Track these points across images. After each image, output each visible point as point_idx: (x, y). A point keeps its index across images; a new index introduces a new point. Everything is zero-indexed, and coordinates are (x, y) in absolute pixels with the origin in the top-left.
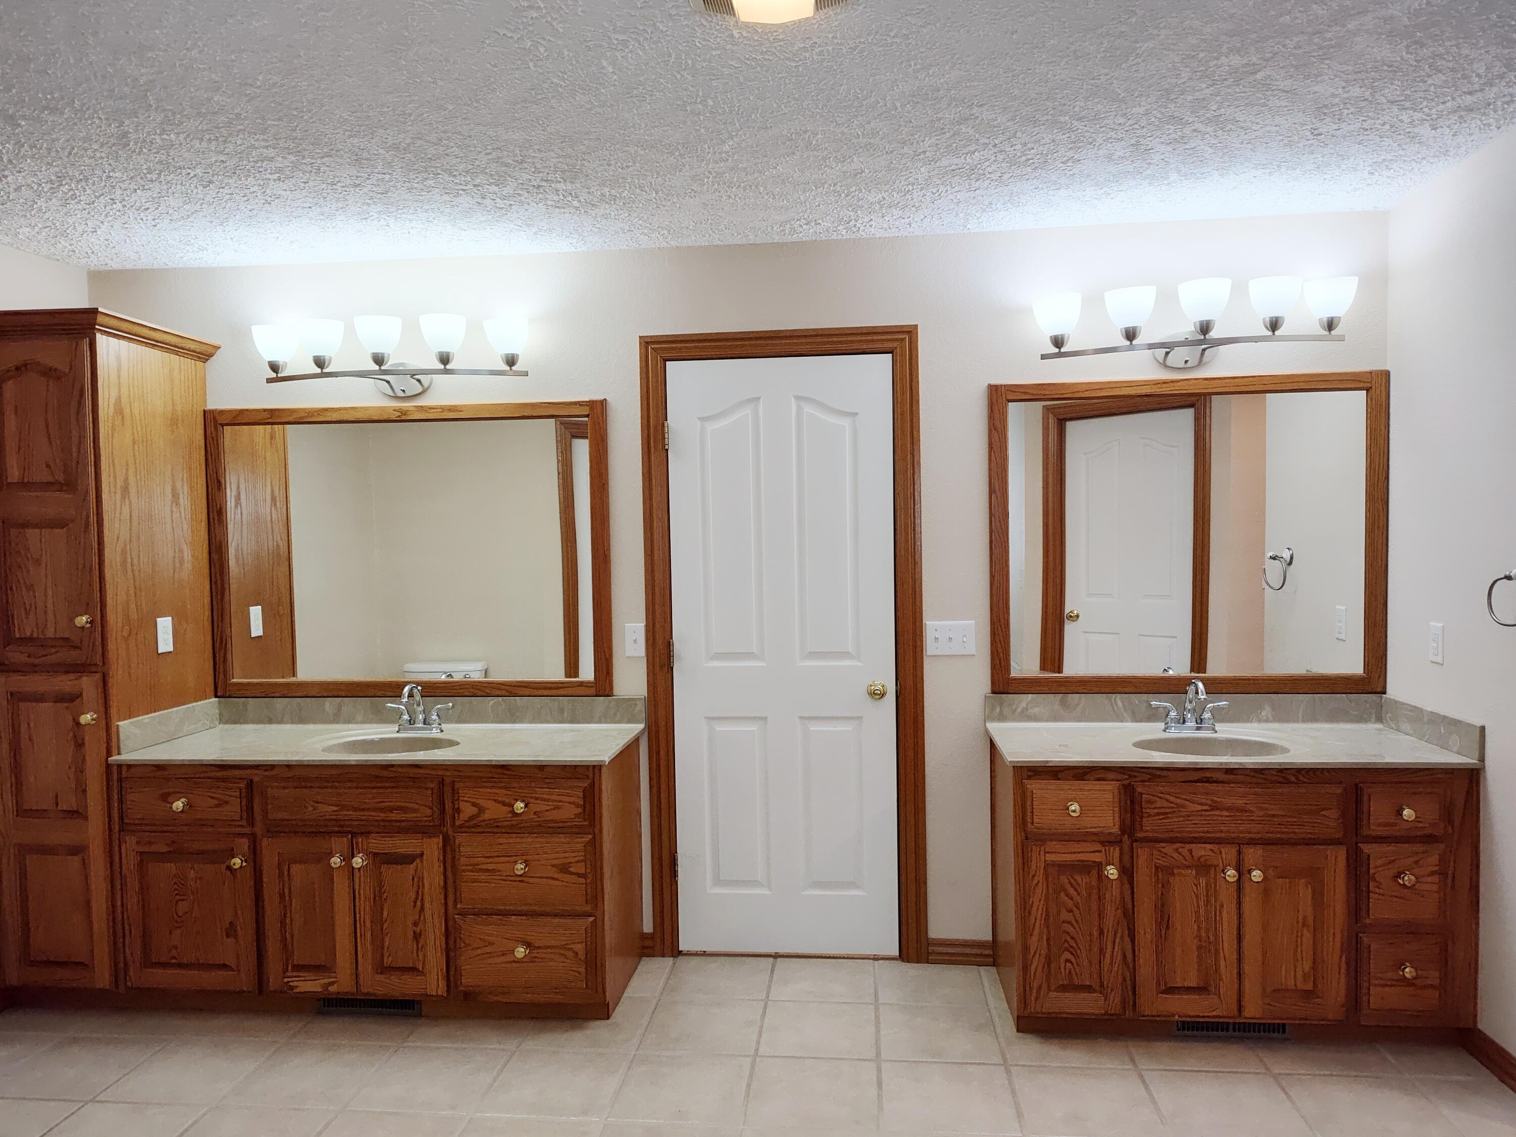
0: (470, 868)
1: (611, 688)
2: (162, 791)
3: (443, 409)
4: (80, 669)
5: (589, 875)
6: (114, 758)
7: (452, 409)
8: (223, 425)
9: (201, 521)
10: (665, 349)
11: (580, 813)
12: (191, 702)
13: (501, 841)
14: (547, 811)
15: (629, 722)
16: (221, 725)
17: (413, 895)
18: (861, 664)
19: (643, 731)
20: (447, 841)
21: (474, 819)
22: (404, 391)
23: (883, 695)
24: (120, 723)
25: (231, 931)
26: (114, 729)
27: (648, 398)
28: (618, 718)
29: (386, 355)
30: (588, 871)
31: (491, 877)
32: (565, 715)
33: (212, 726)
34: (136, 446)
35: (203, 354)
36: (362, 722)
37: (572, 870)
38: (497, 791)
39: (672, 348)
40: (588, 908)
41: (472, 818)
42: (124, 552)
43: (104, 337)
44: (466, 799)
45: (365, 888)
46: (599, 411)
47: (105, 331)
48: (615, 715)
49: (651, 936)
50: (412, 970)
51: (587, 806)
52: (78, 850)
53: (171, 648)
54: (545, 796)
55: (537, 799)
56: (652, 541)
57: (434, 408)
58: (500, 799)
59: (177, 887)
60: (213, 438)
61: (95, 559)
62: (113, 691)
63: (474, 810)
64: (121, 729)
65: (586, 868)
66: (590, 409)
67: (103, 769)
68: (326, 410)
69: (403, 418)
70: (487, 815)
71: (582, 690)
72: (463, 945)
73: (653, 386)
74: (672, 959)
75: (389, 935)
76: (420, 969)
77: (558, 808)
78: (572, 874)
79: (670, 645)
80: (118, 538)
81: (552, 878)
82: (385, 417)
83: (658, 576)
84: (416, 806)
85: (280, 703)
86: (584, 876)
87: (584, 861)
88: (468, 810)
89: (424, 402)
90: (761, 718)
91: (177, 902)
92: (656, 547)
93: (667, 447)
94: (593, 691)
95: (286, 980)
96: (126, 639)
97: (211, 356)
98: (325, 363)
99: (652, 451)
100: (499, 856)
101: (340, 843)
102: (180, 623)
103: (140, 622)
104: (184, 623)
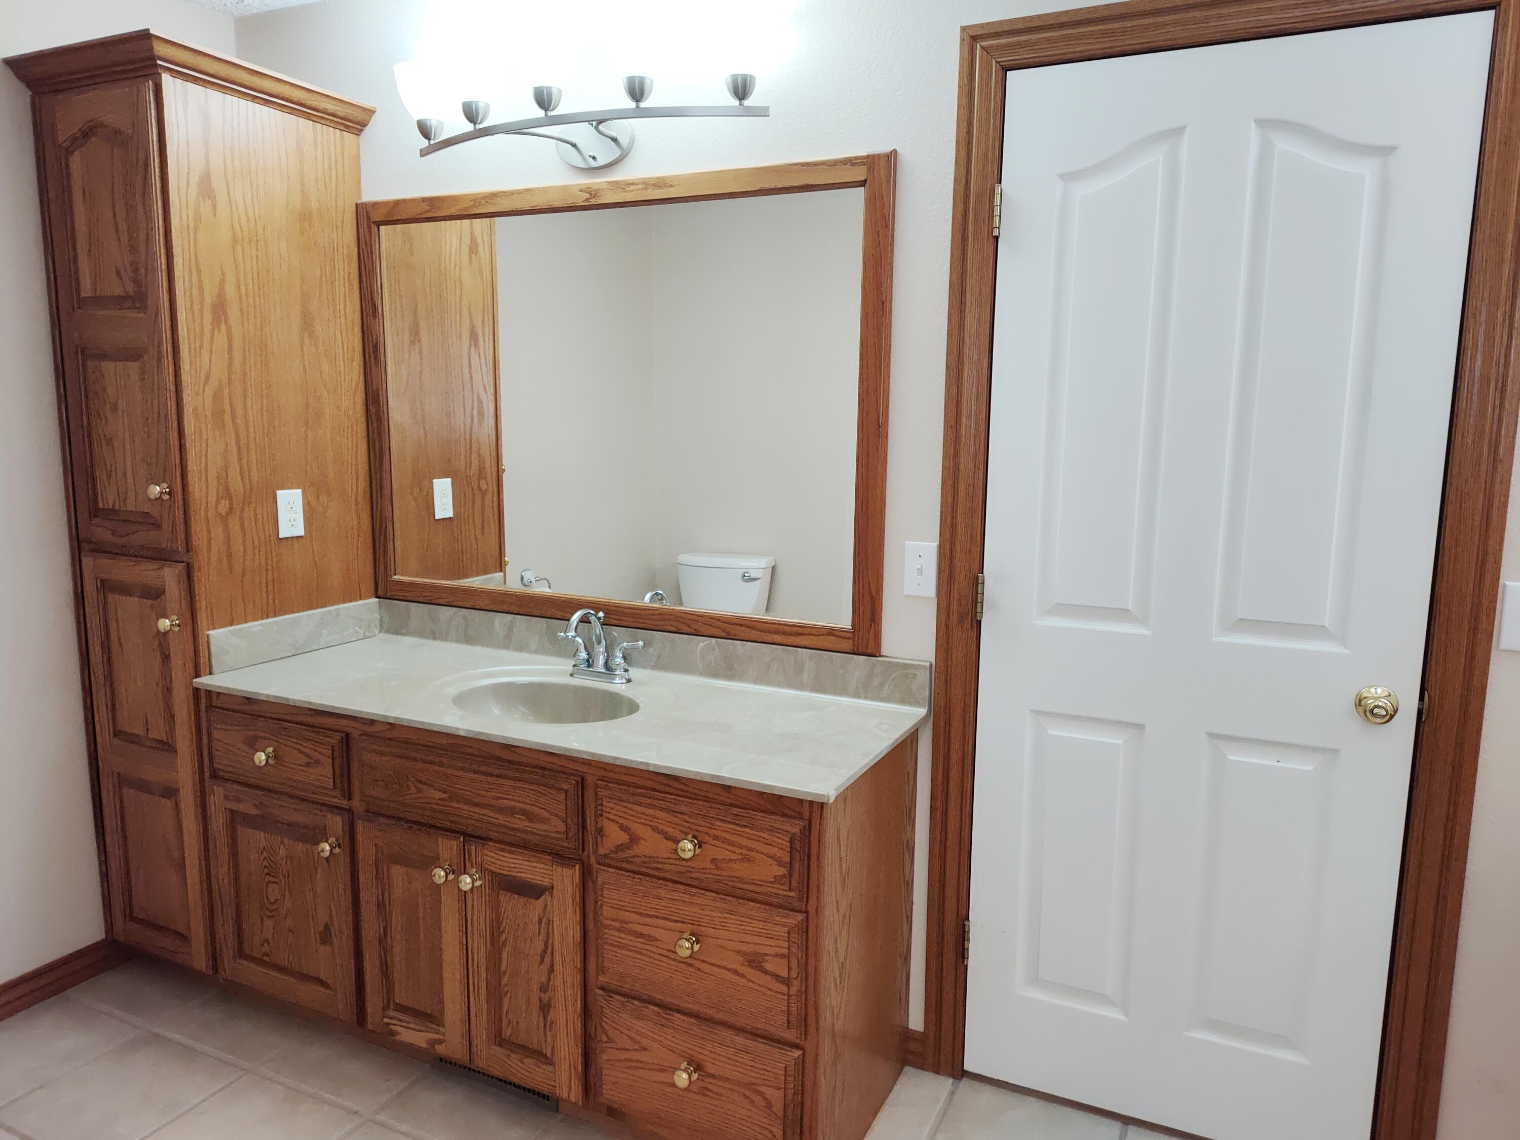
0: (617, 924)
1: (878, 645)
2: (251, 733)
3: (647, 184)
4: (161, 556)
5: (795, 982)
6: (205, 681)
7: (659, 183)
8: (379, 224)
9: (353, 361)
10: (1008, 46)
11: (784, 876)
12: (333, 604)
13: (662, 893)
14: (730, 860)
15: (903, 701)
16: (382, 635)
17: (539, 945)
18: (1348, 652)
19: (924, 720)
20: (586, 874)
21: (623, 851)
22: (594, 158)
23: (1391, 717)
24: (211, 633)
25: (326, 936)
26: (202, 641)
27: (969, 144)
28: (886, 690)
29: (554, 91)
30: (794, 974)
31: (647, 947)
32: (805, 676)
33: (368, 634)
34: (239, 248)
35: (350, 121)
36: (536, 652)
37: (768, 966)
38: (658, 813)
39: (1019, 44)
40: (790, 1035)
41: (620, 848)
42: (217, 396)
43: (179, 82)
44: (611, 817)
45: (480, 919)
46: (883, 174)
47: (177, 71)
48: (882, 685)
49: (921, 1038)
50: (539, 1055)
51: (796, 865)
52: (170, 792)
53: (300, 531)
54: (728, 836)
55: (716, 838)
56: (958, 403)
57: (633, 184)
58: (661, 827)
59: (267, 864)
60: (366, 242)
61: (171, 405)
62: (201, 589)
63: (624, 838)
64: (212, 640)
65: (789, 969)
66: (869, 169)
67: (190, 693)
68: (495, 195)
69: (594, 201)
70: (642, 849)
71: (831, 642)
72: (605, 1039)
73: (979, 120)
74: (951, 1081)
75: (509, 994)
76: (549, 1055)
77: (747, 859)
78: (766, 972)
79: (977, 583)
80: (207, 378)
81: (736, 972)
82: (569, 202)
83: (966, 463)
84: (544, 814)
85: (445, 613)
86: (787, 982)
87: (787, 957)
88: (615, 836)
89: (625, 173)
90: (1134, 725)
91: (267, 884)
92: (964, 413)
93: (996, 233)
94: (847, 645)
95: (386, 1020)
96: (224, 519)
97: (364, 125)
98: (477, 113)
99: (970, 240)
100: (657, 917)
101: (448, 847)
102: (318, 497)
103: (247, 495)
104: (324, 499)
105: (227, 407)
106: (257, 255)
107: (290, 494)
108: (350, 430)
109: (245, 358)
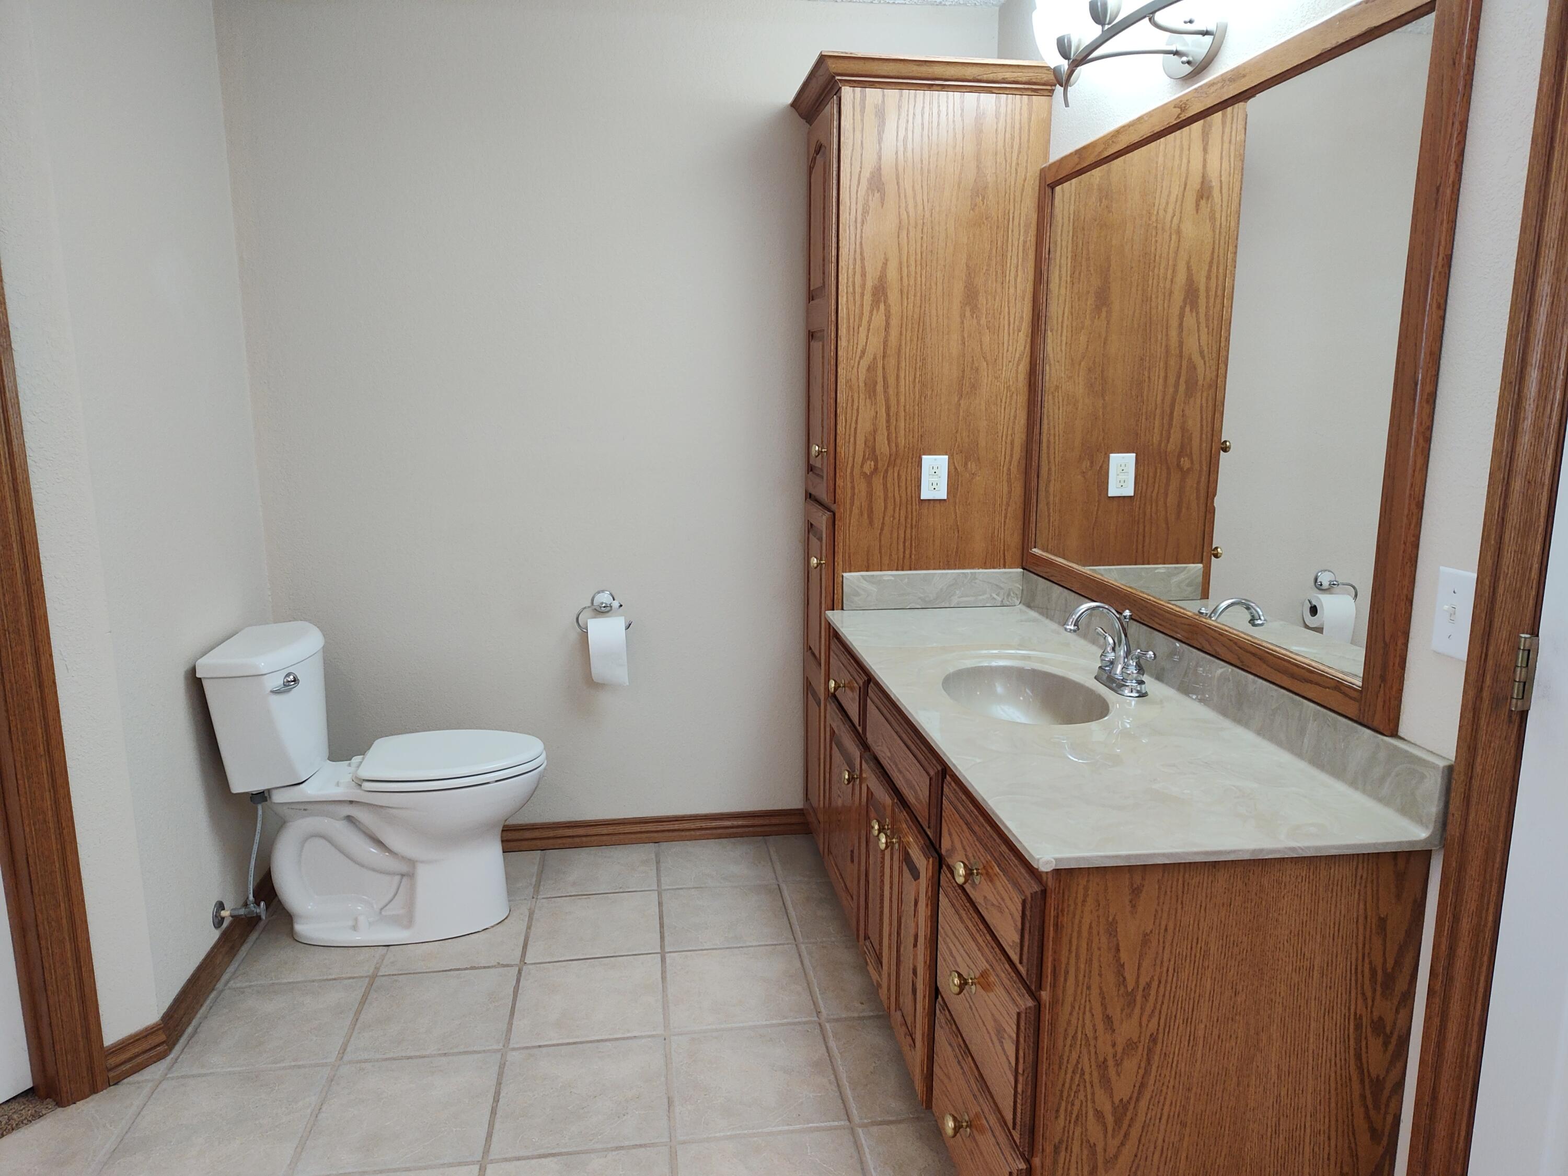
0: (943, 933)
1: (1396, 718)
3: (1224, 80)
5: (1021, 1079)
6: (830, 612)
7: (1234, 76)
8: (1051, 186)
12: (973, 567)
13: (964, 916)
14: (992, 904)
17: (913, 927)
21: (948, 857)
24: (845, 575)
26: (839, 580)
28: (1385, 787)
34: (904, 233)
37: (1005, 1045)
38: (964, 826)
42: (871, 369)
44: (945, 817)
45: (896, 882)
47: (855, 81)
48: (1382, 779)
53: (942, 494)
54: (992, 876)
55: (987, 873)
57: (1213, 84)
58: (964, 842)
60: (1042, 208)
63: (949, 843)
64: (847, 581)
69: (1183, 117)
71: (1335, 699)
75: (902, 965)
77: (1000, 909)
78: (1004, 1052)
80: (863, 353)
86: (1014, 1073)
87: (1015, 1043)
88: (946, 838)
95: (865, 948)
96: (868, 478)
97: (1053, 84)
102: (966, 464)
103: (893, 458)
104: (972, 466)
105: (880, 380)
106: (922, 238)
107: (935, 460)
108: (1008, 400)
109: (901, 334)
